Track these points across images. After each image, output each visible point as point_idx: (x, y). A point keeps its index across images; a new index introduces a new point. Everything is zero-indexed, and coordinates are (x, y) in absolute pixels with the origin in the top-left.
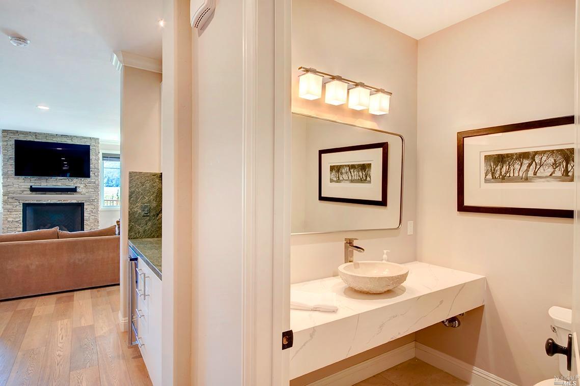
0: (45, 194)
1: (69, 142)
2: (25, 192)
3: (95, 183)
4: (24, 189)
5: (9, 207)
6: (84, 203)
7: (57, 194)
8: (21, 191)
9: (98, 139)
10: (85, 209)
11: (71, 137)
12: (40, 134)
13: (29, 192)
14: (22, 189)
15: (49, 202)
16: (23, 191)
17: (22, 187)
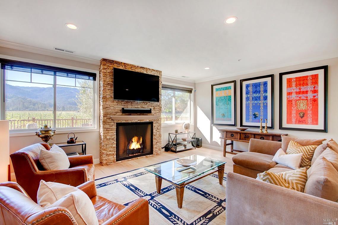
0: (131, 115)
1: (145, 72)
2: (118, 114)
3: (159, 106)
4: (117, 111)
5: (108, 126)
6: (153, 122)
7: (138, 115)
8: (115, 112)
9: (161, 72)
10: (154, 127)
11: (147, 69)
12: (128, 65)
13: (121, 113)
14: (116, 111)
15: (133, 121)
16: (117, 112)
17: (116, 109)
